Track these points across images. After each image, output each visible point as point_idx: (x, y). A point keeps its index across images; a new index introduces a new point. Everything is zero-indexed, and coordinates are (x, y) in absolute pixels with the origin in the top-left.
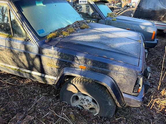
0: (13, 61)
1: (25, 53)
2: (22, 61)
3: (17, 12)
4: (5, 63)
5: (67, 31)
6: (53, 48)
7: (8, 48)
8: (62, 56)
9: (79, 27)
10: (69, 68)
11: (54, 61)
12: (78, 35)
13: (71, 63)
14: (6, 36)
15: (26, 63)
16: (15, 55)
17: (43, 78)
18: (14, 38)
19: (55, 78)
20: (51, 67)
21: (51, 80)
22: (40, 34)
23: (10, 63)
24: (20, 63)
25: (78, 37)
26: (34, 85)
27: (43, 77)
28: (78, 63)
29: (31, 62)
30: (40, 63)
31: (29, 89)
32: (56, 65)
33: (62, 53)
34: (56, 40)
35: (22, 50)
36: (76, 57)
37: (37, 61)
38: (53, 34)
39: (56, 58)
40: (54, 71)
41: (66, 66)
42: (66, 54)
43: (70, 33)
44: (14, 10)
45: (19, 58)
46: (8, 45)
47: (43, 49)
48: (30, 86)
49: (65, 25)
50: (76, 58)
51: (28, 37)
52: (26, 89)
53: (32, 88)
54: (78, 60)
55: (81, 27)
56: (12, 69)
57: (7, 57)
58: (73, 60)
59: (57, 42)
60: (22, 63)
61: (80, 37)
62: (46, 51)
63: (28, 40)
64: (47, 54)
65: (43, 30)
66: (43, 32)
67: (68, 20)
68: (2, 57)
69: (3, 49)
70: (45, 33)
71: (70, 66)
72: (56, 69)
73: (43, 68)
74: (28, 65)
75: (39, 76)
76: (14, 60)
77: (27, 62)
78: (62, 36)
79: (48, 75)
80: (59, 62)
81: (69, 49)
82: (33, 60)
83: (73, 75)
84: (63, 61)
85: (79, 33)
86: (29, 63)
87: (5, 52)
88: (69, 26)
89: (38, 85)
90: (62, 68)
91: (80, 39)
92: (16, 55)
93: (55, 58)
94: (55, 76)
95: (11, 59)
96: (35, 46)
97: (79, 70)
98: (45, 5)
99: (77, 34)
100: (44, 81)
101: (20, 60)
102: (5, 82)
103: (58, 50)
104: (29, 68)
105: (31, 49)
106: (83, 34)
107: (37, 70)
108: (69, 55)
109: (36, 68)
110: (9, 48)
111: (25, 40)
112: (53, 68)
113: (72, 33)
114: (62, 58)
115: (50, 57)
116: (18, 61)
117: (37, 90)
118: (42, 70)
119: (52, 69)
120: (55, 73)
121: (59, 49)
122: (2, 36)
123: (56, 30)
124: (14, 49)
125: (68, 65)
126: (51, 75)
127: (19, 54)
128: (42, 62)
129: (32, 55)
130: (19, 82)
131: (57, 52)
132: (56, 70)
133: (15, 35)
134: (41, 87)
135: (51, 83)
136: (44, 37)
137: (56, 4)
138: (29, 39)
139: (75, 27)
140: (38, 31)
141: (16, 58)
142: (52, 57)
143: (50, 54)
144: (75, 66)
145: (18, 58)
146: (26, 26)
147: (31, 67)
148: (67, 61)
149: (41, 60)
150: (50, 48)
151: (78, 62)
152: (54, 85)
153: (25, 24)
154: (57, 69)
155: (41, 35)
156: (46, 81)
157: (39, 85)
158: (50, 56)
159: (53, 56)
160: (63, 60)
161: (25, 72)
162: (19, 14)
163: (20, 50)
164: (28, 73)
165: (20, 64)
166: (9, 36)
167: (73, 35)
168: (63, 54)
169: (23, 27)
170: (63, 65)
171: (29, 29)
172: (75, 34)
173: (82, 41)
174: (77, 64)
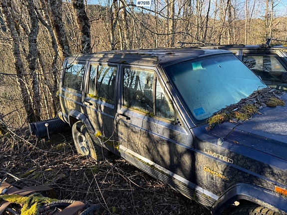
0: (147, 151)
1: (169, 143)
2: (161, 153)
3: (167, 82)
4: (135, 151)
5: (244, 112)
6: (219, 143)
7: (144, 131)
8: (238, 160)
9: (265, 102)
10: (249, 186)
11: (219, 166)
12: (267, 121)
13: (255, 177)
14: (145, 114)
15: (167, 158)
16: (152, 143)
17: (192, 191)
18: (157, 118)
19: (216, 198)
20: (211, 175)
21: (207, 198)
22: (197, 115)
23: (142, 152)
24: (156, 156)
25: (267, 125)
26: (169, 196)
27: (191, 189)
28: (272, 181)
29: (176, 158)
30: (192, 164)
31: (162, 201)
32: (222, 173)
33: (237, 155)
34: (224, 128)
35: (164, 138)
36: (270, 168)
37: (187, 159)
38: (219, 117)
39: (224, 162)
40: (216, 183)
41: (243, 180)
42: (247, 158)
43: (249, 116)
44: (164, 79)
45: (158, 148)
46: (145, 127)
47: (201, 141)
48: (163, 196)
49: (238, 100)
50: (269, 170)
51: (178, 119)
52: (156, 200)
53: (166, 201)
54: (273, 174)
55: (269, 103)
56: (143, 162)
57: (140, 143)
58: (261, 172)
59: (226, 132)
60: (161, 156)
61: (271, 125)
62: (206, 145)
63: (176, 124)
64: (207, 151)
65: (202, 109)
66: (202, 113)
67: (241, 90)
68: (133, 142)
69: (137, 131)
70: (206, 114)
71: (251, 183)
72: (220, 180)
73: (195, 173)
74: (169, 162)
75: (185, 185)
76: (148, 149)
77: (169, 157)
78: (234, 121)
79: (201, 187)
80: (230, 169)
81: (252, 148)
82: (180, 155)
83: (259, 202)
84: (239, 171)
85: (268, 115)
86: (171, 159)
87: (139, 136)
88: (244, 101)
89: (175, 197)
90: (234, 182)
91: (272, 130)
92: (155, 142)
93: (222, 161)
94: (216, 194)
95: (145, 146)
96: (187, 134)
97: (275, 197)
98: (205, 68)
99: (264, 118)
100: (192, 196)
101: (158, 152)
102: (127, 178)
103: (229, 148)
104: (170, 166)
105: (180, 138)
106: (277, 118)
107: (184, 175)
108: (252, 161)
109: (181, 170)
110: (146, 130)
111: (172, 122)
112: (214, 177)
113: (254, 114)
114: (237, 164)
115: (212, 157)
116: (155, 153)
117: (175, 206)
118: (193, 177)
119: (212, 179)
120: (216, 186)
121: (233, 145)
122: (140, 112)
123: (224, 109)
124: (153, 133)
125: (249, 179)
126: (208, 189)
127: (160, 142)
128: (196, 163)
129: (180, 148)
130: (145, 184)
131: (227, 151)
132: (219, 183)
133: (157, 114)
134: (180, 202)
135: (205, 203)
136: (204, 121)
137: (221, 64)
138: (179, 122)
139: (257, 103)
140: (195, 110)
141: (153, 147)
142: (216, 159)
143: (213, 151)
144: (265, 185)
145: (156, 147)
146: (178, 102)
147: (175, 167)
148: (246, 171)
149: (193, 160)
150: (214, 142)
151: (272, 179)
152: (210, 208)
153: (177, 100)
154: (223, 181)
155: (198, 118)
156: (197, 198)
157: (177, 198)
158: (212, 155)
159: (219, 156)
160: (238, 167)
161: (163, 173)
162: (169, 85)
163: (162, 137)
164: (167, 175)
165: (157, 158)
166: (149, 113)
167: (256, 119)
168: (241, 156)
169: (172, 103)
170: (237, 178)
171: (181, 108)
172: (261, 119)
173: (279, 135)
174: (270, 183)
